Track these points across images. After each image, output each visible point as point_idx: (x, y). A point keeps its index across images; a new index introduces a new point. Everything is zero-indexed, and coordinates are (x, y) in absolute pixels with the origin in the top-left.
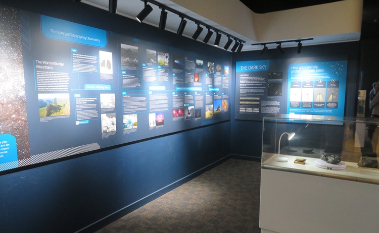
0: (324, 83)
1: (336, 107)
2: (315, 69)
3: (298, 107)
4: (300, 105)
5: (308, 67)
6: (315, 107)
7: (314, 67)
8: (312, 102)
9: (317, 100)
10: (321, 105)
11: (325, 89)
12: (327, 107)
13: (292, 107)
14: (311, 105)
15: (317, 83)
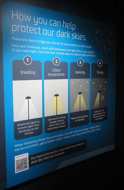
0: (86, 66)
1: (105, 118)
2: (70, 31)
3: (37, 133)
4: (40, 127)
5: (56, 24)
6: (75, 125)
7: (67, 26)
8: (66, 115)
9: (76, 108)
10: (82, 118)
11: (87, 81)
12: (94, 121)
13: (19, 136)
14: (66, 121)
15: (74, 66)
